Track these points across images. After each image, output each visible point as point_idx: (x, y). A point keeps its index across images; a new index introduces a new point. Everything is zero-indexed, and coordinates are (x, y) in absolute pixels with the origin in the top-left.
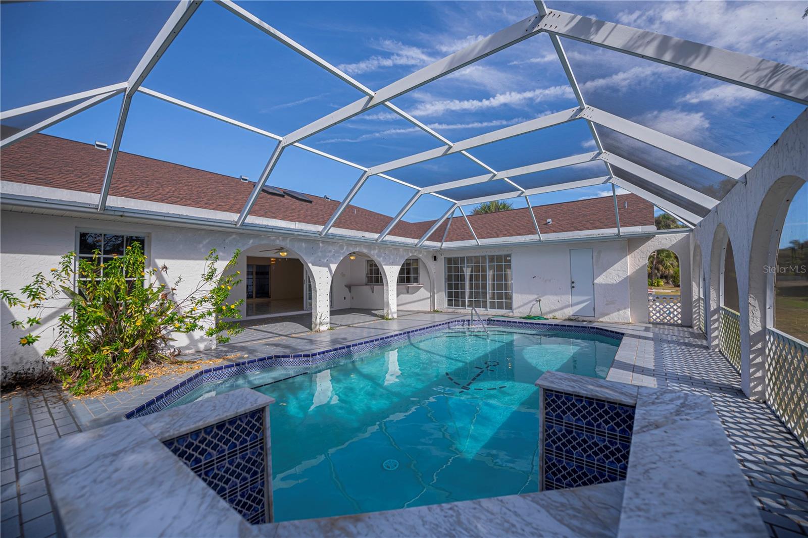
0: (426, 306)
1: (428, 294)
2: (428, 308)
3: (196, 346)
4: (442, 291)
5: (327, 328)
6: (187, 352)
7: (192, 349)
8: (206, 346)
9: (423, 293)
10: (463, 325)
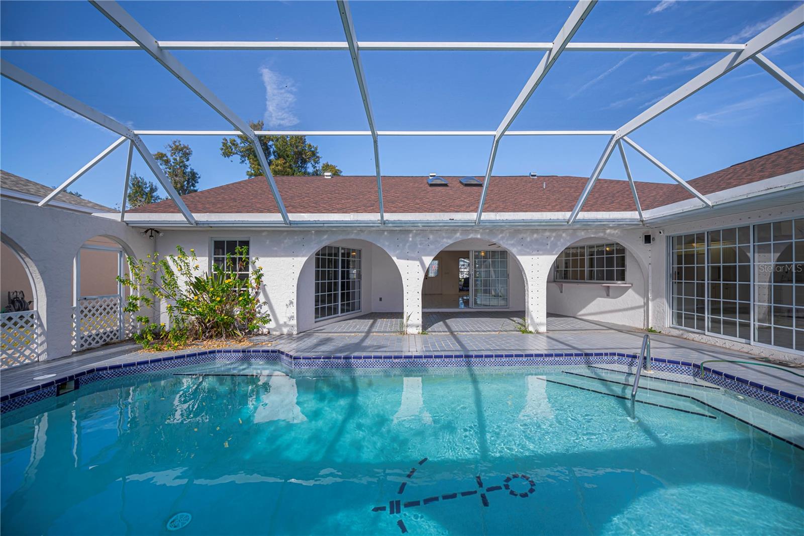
0: (635, 320)
1: (640, 301)
2: (640, 325)
3: (281, 329)
4: (661, 297)
5: (417, 331)
6: (274, 333)
7: (277, 331)
8: (288, 331)
9: (631, 297)
10: (631, 365)
